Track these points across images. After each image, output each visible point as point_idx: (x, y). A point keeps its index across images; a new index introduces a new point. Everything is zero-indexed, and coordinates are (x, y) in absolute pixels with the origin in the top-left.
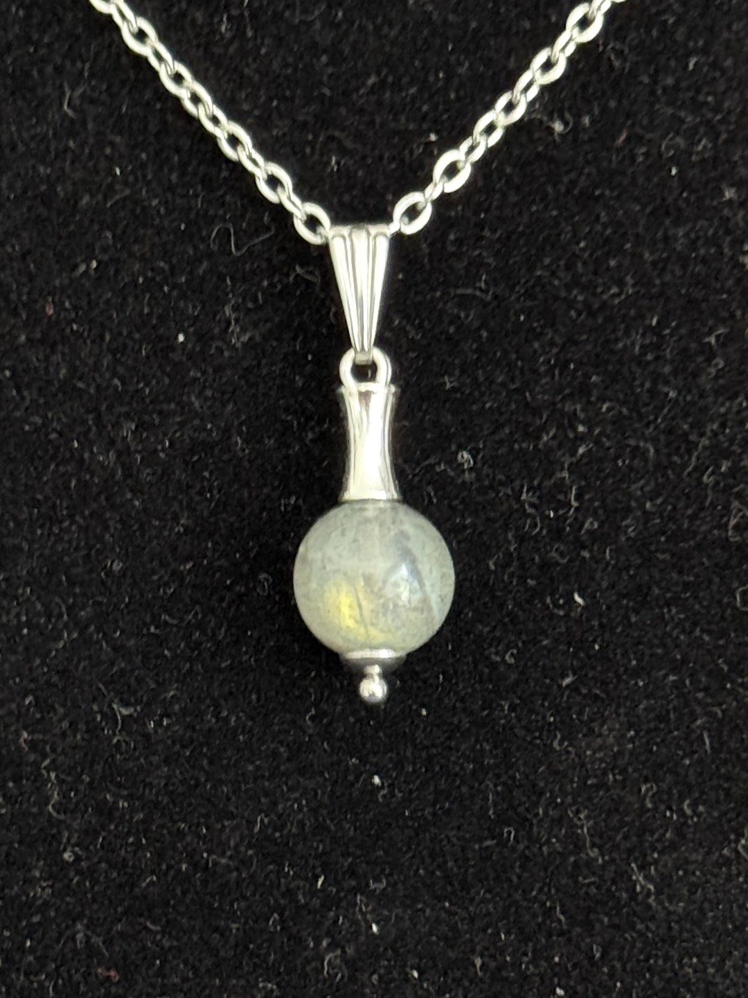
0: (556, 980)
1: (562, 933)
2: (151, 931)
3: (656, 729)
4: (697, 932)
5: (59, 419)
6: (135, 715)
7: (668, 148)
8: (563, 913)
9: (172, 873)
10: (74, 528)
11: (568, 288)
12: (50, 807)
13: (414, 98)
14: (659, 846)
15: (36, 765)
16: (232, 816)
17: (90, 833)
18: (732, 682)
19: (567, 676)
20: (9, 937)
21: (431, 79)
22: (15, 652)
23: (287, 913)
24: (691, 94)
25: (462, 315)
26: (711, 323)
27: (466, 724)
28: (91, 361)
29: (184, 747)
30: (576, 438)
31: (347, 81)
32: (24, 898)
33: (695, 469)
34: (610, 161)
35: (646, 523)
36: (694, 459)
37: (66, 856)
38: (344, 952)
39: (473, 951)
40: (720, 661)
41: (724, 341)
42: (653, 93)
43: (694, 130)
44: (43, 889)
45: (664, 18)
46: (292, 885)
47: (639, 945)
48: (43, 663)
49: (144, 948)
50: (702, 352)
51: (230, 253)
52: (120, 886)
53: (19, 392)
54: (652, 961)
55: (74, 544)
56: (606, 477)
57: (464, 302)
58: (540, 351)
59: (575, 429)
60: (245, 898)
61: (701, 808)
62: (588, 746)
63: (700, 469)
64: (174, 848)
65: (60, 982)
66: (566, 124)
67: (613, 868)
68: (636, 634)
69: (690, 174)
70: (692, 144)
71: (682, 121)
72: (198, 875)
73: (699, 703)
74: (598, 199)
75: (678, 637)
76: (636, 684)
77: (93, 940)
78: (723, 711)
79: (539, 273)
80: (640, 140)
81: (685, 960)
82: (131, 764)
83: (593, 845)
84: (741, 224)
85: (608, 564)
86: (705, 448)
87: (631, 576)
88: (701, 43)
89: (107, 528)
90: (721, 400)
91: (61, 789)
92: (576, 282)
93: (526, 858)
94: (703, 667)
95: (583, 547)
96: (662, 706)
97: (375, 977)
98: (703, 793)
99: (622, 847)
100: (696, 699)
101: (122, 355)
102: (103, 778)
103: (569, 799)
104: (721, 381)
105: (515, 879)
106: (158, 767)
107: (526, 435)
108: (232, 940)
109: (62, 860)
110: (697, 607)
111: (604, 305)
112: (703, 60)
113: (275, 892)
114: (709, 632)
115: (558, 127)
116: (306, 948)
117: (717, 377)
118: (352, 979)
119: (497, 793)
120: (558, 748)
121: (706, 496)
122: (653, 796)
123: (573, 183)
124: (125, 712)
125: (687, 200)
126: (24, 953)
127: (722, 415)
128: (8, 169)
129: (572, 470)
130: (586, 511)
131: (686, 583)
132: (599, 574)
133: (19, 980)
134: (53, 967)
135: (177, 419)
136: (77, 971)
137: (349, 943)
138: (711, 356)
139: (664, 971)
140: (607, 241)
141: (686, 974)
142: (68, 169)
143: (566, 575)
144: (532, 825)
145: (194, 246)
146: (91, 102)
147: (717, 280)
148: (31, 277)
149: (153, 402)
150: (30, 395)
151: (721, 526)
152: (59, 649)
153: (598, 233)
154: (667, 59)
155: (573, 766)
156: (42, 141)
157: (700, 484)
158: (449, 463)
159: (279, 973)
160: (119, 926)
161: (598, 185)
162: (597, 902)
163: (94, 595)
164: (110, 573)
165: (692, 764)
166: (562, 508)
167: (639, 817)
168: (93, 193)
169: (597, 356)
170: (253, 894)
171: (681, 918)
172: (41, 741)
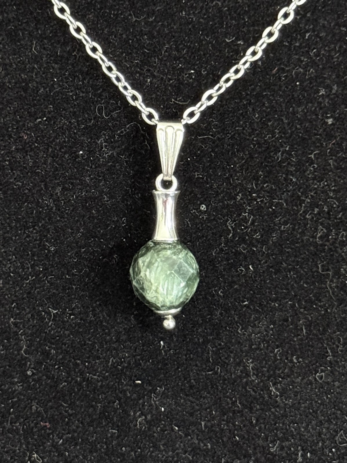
0: (236, 432)
1: (239, 412)
2: (63, 406)
3: (283, 324)
4: (297, 412)
5: (29, 185)
6: (59, 313)
7: (295, 74)
8: (240, 403)
9: (73, 381)
10: (35, 231)
11: (250, 136)
12: (23, 352)
14: (282, 375)
15: (16, 333)
16: (99, 358)
17: (39, 363)
18: (316, 304)
19: (245, 302)
20: (4, 407)
21: (192, 46)
22: (8, 283)
23: (122, 400)
24: (307, 49)
25: (204, 146)
26: (312, 148)
27: (200, 321)
28: (43, 160)
29: (80, 328)
30: (251, 200)
31: (155, 47)
32: (10, 390)
33: (304, 212)
34: (270, 80)
35: (281, 235)
36: (303, 208)
37: (29, 373)
38: (146, 418)
39: (201, 419)
40: (311, 295)
41: (317, 157)
42: (290, 49)
43: (307, 66)
44: (18, 387)
46: (125, 388)
47: (272, 417)
48: (20, 289)
49: (61, 414)
50: (307, 162)
51: (103, 118)
52: (51, 387)
53: (12, 170)
54: (277, 425)
55: (35, 238)
56: (264, 216)
57: (204, 141)
58: (237, 161)
59: (251, 196)
60: (104, 393)
61: (301, 359)
62: (253, 332)
63: (305, 212)
64: (75, 371)
65: (25, 427)
67: (262, 384)
68: (275, 284)
69: (305, 84)
70: (306, 71)
71: (302, 61)
72: (84, 383)
74: (263, 97)
75: (293, 285)
76: (275, 305)
77: (39, 409)
78: (312, 317)
79: (237, 128)
80: (283, 70)
81: (291, 425)
83: (254, 374)
84: (327, 104)
85: (264, 253)
86: (308, 202)
87: (273, 258)
88: (311, 27)
89: (49, 232)
90: (315, 181)
91: (27, 343)
92: (253, 133)
93: (225, 380)
94: (303, 298)
95: (254, 246)
96: (285, 314)
97: (159, 428)
98: (301, 352)
99: (266, 375)
100: (300, 312)
101: (57, 158)
102: (45, 340)
103: (244, 354)
104: (316, 173)
105: (220, 388)
106: (69, 336)
107: (230, 198)
108: (98, 411)
109: (27, 374)
110: (302, 272)
111: (265, 142)
112: (312, 34)
113: (117, 391)
114: (307, 283)
116: (130, 415)
117: (314, 172)
118: (149, 429)
119: (213, 351)
120: (240, 332)
121: (308, 224)
122: (280, 354)
123: (253, 90)
124: (56, 311)
126: (10, 414)
127: (316, 188)
128: (8, 74)
129: (251, 213)
130: (256, 230)
131: (298, 262)
132: (260, 258)
133: (8, 425)
134: (22, 420)
135: (79, 187)
136: (32, 422)
137: (148, 414)
138: (312, 163)
139: (282, 429)
140: (268, 114)
141: (292, 431)
142: (34, 76)
143: (246, 258)
144: (228, 364)
145: (88, 113)
146: (44, 48)
147: (315, 130)
148: (18, 122)
149: (69, 179)
150: (17, 173)
151: (314, 237)
152: (27, 283)
153: (264, 110)
154: (297, 35)
155: (246, 340)
156: (23, 63)
157: (305, 219)
158: (197, 210)
159: (118, 426)
160: (51, 403)
161: (265, 90)
162: (255, 398)
163: (43, 260)
164: (49, 251)
165: (297, 340)
166: (245, 229)
167: (274, 362)
168: (45, 88)
169: (262, 163)
170: (108, 392)
171: (290, 407)
172: (18, 323)
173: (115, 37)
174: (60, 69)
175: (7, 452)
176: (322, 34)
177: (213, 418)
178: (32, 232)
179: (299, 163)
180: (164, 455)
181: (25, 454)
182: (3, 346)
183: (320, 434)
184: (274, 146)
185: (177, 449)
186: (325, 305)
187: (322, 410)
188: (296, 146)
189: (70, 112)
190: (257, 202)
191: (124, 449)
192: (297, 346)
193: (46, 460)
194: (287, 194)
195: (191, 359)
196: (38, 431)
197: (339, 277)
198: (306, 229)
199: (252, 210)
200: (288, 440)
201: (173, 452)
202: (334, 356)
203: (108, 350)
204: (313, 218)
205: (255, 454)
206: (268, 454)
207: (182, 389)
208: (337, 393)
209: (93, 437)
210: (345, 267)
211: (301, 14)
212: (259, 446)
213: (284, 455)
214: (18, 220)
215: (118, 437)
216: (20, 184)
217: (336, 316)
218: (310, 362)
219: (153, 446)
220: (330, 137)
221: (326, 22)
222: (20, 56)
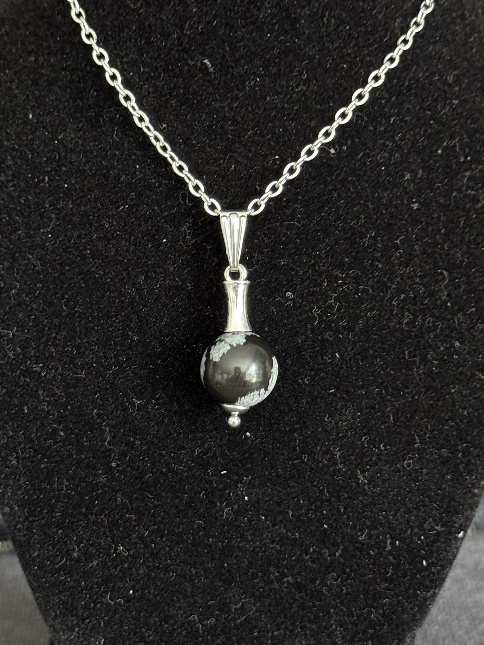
0: (324, 521)
1: (327, 501)
2: (148, 497)
3: (370, 412)
4: (385, 500)
5: (111, 273)
6: (143, 403)
7: (381, 159)
8: (328, 492)
9: (159, 472)
10: (117, 321)
11: (335, 221)
12: (106, 443)
13: (269, 140)
14: (370, 463)
15: (100, 423)
16: (184, 448)
17: (124, 454)
18: (403, 391)
19: (332, 389)
20: (88, 499)
21: (277, 132)
22: (91, 374)
23: (208, 490)
24: (392, 133)
25: (289, 233)
26: (398, 234)
27: (287, 409)
28: (126, 248)
29: (164, 418)
30: (337, 286)
31: (239, 133)
32: (95, 482)
33: (390, 298)
34: (356, 165)
35: (367, 321)
36: (389, 294)
37: (113, 464)
38: (233, 509)
39: (288, 508)
40: (398, 382)
41: (403, 242)
42: (375, 134)
43: (392, 150)
44: (103, 478)
45: (380, 101)
46: (211, 478)
47: (360, 506)
48: (103, 380)
49: (146, 505)
50: (393, 247)
51: (186, 205)
52: (136, 478)
53: (93, 259)
54: (365, 513)
55: (117, 327)
56: (350, 302)
57: (290, 227)
58: (323, 248)
59: (337, 283)
60: (191, 484)
61: (388, 447)
62: (341, 420)
63: (391, 298)
64: (160, 461)
65: (110, 519)
66: (336, 150)
67: (349, 472)
68: (362, 371)
69: (390, 169)
70: (391, 156)
71: (387, 146)
72: (170, 474)
73: (388, 400)
74: (349, 182)
75: (380, 372)
76: (361, 392)
77: (124, 501)
78: (399, 405)
79: (323, 214)
80: (368, 155)
81: (380, 513)
82: (141, 425)
83: (341, 462)
84: (412, 189)
85: (351, 340)
86: (394, 289)
87: (360, 345)
88: (396, 111)
89: (131, 321)
90: (401, 267)
91: (111, 434)
92: (338, 218)
93: (313, 469)
94: (390, 385)
95: (339, 333)
96: (373, 402)
97: (246, 519)
98: (389, 440)
99: (354, 464)
101: (139, 246)
102: (130, 431)
103: (331, 442)
104: (402, 259)
105: (307, 477)
106: (153, 427)
107: (316, 285)
108: (184, 502)
109: (111, 466)
110: (389, 359)
111: (351, 228)
112: (397, 118)
113: (203, 481)
114: (394, 370)
115: (332, 151)
116: (216, 506)
117: (400, 257)
118: (236, 519)
119: (300, 440)
120: (326, 420)
121: (394, 311)
122: (368, 441)
123: (339, 175)
124: (139, 402)
125: (388, 181)
126: (95, 506)
127: (401, 275)
128: (89, 161)
129: (336, 299)
130: (341, 317)
131: (384, 348)
132: (346, 344)
133: (93, 518)
134: (107, 512)
135: (163, 275)
136: (118, 514)
137: (235, 504)
138: (398, 249)
139: (371, 517)
140: (353, 200)
141: (380, 519)
142: (115, 163)
143: (332, 345)
144: (315, 454)
145: (171, 201)
146: (126, 135)
147: (401, 215)
148: (99, 210)
149: (152, 267)
150: (98, 262)
151: (400, 323)
152: (110, 374)
153: (349, 196)
154: (381, 119)
155: (333, 428)
156: (104, 150)
157: (391, 304)
158: (282, 297)
159: (205, 517)
160: (135, 496)
161: (349, 176)
162: (342, 487)
163: (125, 350)
164: (133, 341)
165: (385, 428)
166: (331, 316)
167: (362, 450)
168: (127, 175)
169: (347, 250)
170: (194, 482)
171: (379, 495)
172: (102, 414)
173: (198, 123)
174: (142, 156)
175: (92, 545)
176: (408, 118)
177: (302, 507)
178: (115, 321)
179: (385, 249)
180: (251, 546)
181: (110, 546)
182: (87, 437)
183: (408, 521)
184: (360, 232)
185: (265, 539)
186: (412, 391)
187: (410, 498)
188: (381, 232)
189: (153, 199)
190: (343, 290)
191: (211, 539)
192: (385, 434)
193: (131, 553)
194: (373, 281)
195: (278, 448)
196: (124, 522)
197: (426, 364)
198: (392, 315)
199: (338, 296)
200: (376, 528)
201: (261, 542)
202: (421, 443)
203: (193, 441)
204: (399, 304)
205: (343, 542)
206: (356, 543)
207: (269, 479)
208: (426, 480)
209: (179, 528)
210: (431, 353)
211: (385, 99)
212: (347, 535)
213: (373, 543)
214: (99, 310)
215: (204, 528)
216: (102, 273)
217: (424, 403)
218: (397, 450)
219: (241, 537)
220: (415, 222)
221: (411, 106)
222: (101, 143)
